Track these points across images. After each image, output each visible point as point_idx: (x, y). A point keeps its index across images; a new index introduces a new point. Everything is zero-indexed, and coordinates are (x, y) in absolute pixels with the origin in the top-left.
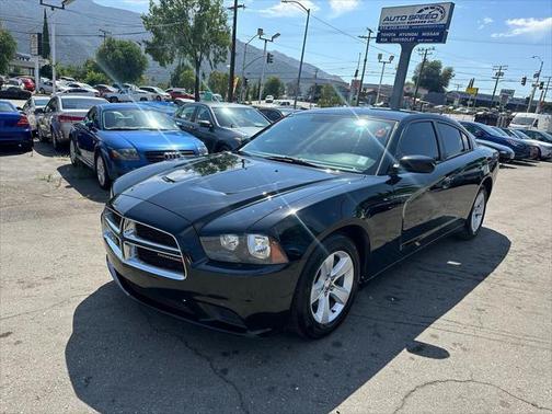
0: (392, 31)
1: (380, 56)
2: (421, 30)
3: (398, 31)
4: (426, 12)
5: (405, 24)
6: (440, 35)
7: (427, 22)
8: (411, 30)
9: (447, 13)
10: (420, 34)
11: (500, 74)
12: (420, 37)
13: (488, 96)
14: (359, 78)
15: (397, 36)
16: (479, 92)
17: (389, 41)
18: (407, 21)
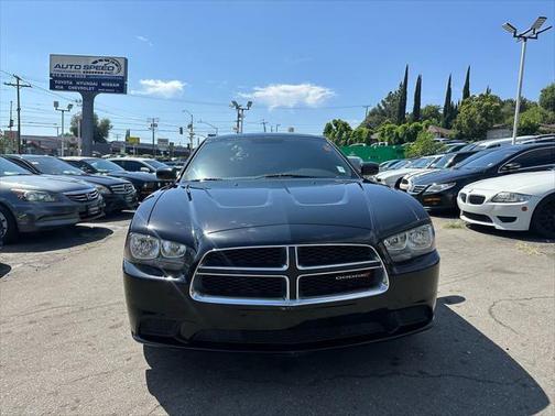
0: (67, 79)
1: (56, 104)
2: (100, 81)
3: (74, 80)
4: (102, 64)
5: (81, 73)
6: (119, 86)
7: (104, 74)
8: (88, 79)
9: (123, 66)
10: (100, 84)
11: (155, 125)
12: (100, 86)
13: (149, 145)
14: (15, 129)
15: (74, 84)
16: (141, 141)
17: (66, 88)
18: (82, 70)
